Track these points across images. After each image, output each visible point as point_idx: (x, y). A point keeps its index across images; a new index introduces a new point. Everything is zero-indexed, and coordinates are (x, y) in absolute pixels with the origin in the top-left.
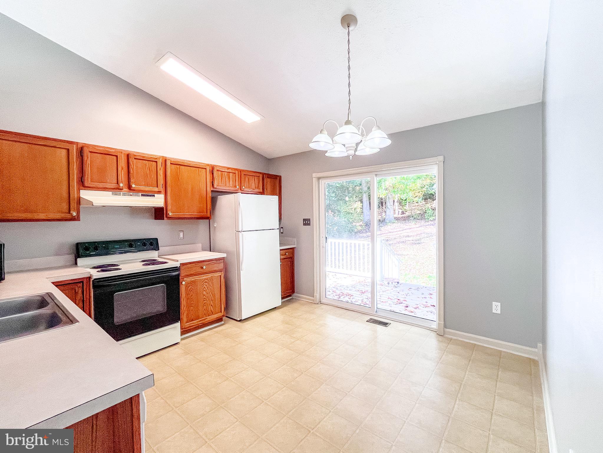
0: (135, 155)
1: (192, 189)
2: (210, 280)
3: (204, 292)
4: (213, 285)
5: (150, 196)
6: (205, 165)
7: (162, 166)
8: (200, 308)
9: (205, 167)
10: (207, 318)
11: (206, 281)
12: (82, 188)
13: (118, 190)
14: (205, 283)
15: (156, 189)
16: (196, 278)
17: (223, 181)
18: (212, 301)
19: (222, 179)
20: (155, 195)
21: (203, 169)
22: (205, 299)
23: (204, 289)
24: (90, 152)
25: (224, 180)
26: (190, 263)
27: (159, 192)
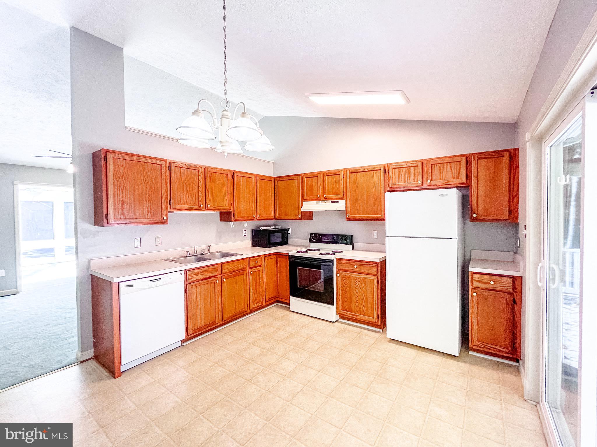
0: (327, 173)
1: (367, 192)
2: (362, 281)
3: (357, 290)
4: (366, 287)
5: (336, 202)
6: (380, 166)
7: (343, 177)
8: (353, 304)
9: (379, 169)
10: (358, 316)
11: (359, 280)
12: (304, 201)
13: (319, 200)
14: (358, 282)
15: (339, 196)
16: (350, 275)
17: (400, 178)
18: (364, 301)
19: (399, 176)
20: (340, 201)
21: (378, 171)
22: (357, 296)
23: (357, 287)
24: (306, 178)
25: (402, 178)
26: (346, 260)
27: (342, 199)
